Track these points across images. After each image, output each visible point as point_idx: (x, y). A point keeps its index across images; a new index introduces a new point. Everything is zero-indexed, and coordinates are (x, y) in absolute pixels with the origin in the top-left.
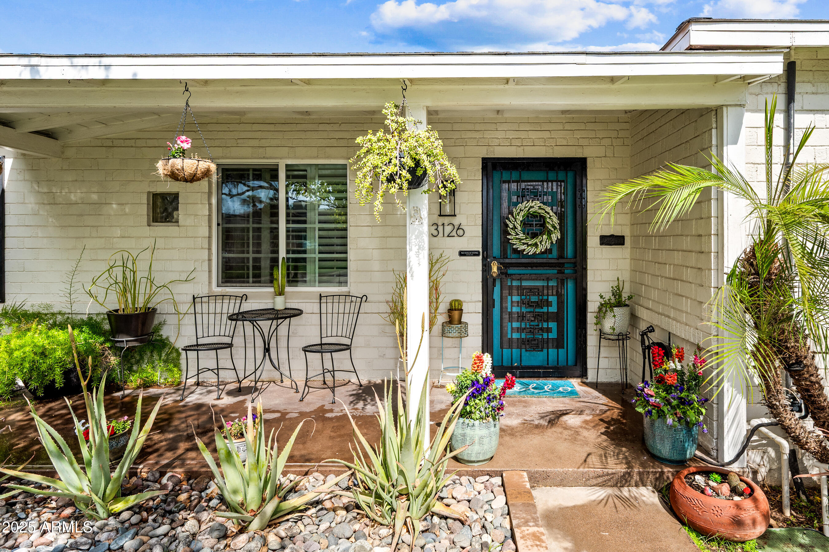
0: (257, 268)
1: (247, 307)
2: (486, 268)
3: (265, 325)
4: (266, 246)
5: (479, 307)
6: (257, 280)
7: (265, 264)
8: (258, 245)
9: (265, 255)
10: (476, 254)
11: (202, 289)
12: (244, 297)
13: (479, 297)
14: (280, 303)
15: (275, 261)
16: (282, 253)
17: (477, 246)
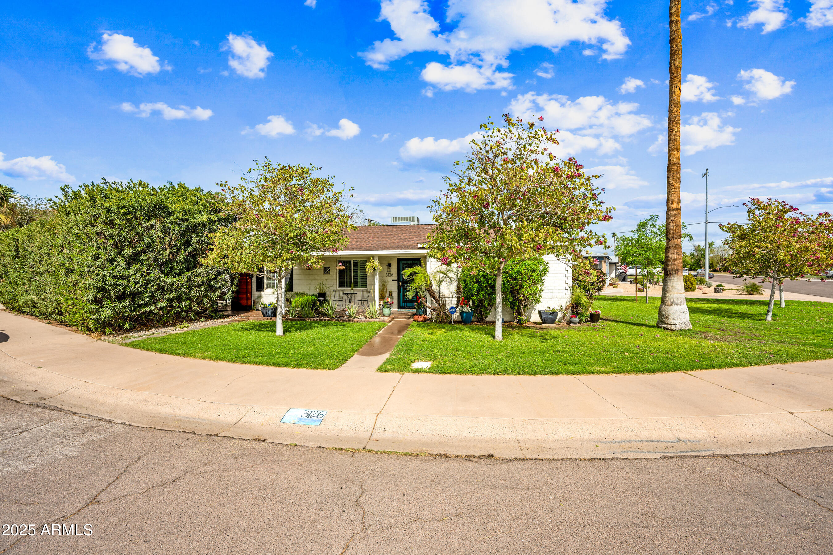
0: (347, 284)
1: (345, 292)
2: (398, 284)
3: (350, 295)
4: (348, 279)
5: (397, 293)
6: (347, 287)
7: (348, 284)
8: (347, 279)
9: (348, 281)
10: (395, 280)
11: (335, 289)
12: (344, 290)
13: (397, 290)
14: (352, 292)
15: (351, 282)
16: (352, 281)
17: (396, 279)
